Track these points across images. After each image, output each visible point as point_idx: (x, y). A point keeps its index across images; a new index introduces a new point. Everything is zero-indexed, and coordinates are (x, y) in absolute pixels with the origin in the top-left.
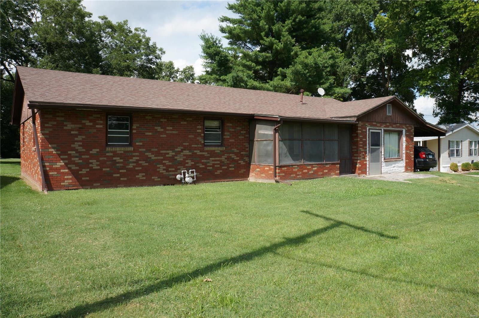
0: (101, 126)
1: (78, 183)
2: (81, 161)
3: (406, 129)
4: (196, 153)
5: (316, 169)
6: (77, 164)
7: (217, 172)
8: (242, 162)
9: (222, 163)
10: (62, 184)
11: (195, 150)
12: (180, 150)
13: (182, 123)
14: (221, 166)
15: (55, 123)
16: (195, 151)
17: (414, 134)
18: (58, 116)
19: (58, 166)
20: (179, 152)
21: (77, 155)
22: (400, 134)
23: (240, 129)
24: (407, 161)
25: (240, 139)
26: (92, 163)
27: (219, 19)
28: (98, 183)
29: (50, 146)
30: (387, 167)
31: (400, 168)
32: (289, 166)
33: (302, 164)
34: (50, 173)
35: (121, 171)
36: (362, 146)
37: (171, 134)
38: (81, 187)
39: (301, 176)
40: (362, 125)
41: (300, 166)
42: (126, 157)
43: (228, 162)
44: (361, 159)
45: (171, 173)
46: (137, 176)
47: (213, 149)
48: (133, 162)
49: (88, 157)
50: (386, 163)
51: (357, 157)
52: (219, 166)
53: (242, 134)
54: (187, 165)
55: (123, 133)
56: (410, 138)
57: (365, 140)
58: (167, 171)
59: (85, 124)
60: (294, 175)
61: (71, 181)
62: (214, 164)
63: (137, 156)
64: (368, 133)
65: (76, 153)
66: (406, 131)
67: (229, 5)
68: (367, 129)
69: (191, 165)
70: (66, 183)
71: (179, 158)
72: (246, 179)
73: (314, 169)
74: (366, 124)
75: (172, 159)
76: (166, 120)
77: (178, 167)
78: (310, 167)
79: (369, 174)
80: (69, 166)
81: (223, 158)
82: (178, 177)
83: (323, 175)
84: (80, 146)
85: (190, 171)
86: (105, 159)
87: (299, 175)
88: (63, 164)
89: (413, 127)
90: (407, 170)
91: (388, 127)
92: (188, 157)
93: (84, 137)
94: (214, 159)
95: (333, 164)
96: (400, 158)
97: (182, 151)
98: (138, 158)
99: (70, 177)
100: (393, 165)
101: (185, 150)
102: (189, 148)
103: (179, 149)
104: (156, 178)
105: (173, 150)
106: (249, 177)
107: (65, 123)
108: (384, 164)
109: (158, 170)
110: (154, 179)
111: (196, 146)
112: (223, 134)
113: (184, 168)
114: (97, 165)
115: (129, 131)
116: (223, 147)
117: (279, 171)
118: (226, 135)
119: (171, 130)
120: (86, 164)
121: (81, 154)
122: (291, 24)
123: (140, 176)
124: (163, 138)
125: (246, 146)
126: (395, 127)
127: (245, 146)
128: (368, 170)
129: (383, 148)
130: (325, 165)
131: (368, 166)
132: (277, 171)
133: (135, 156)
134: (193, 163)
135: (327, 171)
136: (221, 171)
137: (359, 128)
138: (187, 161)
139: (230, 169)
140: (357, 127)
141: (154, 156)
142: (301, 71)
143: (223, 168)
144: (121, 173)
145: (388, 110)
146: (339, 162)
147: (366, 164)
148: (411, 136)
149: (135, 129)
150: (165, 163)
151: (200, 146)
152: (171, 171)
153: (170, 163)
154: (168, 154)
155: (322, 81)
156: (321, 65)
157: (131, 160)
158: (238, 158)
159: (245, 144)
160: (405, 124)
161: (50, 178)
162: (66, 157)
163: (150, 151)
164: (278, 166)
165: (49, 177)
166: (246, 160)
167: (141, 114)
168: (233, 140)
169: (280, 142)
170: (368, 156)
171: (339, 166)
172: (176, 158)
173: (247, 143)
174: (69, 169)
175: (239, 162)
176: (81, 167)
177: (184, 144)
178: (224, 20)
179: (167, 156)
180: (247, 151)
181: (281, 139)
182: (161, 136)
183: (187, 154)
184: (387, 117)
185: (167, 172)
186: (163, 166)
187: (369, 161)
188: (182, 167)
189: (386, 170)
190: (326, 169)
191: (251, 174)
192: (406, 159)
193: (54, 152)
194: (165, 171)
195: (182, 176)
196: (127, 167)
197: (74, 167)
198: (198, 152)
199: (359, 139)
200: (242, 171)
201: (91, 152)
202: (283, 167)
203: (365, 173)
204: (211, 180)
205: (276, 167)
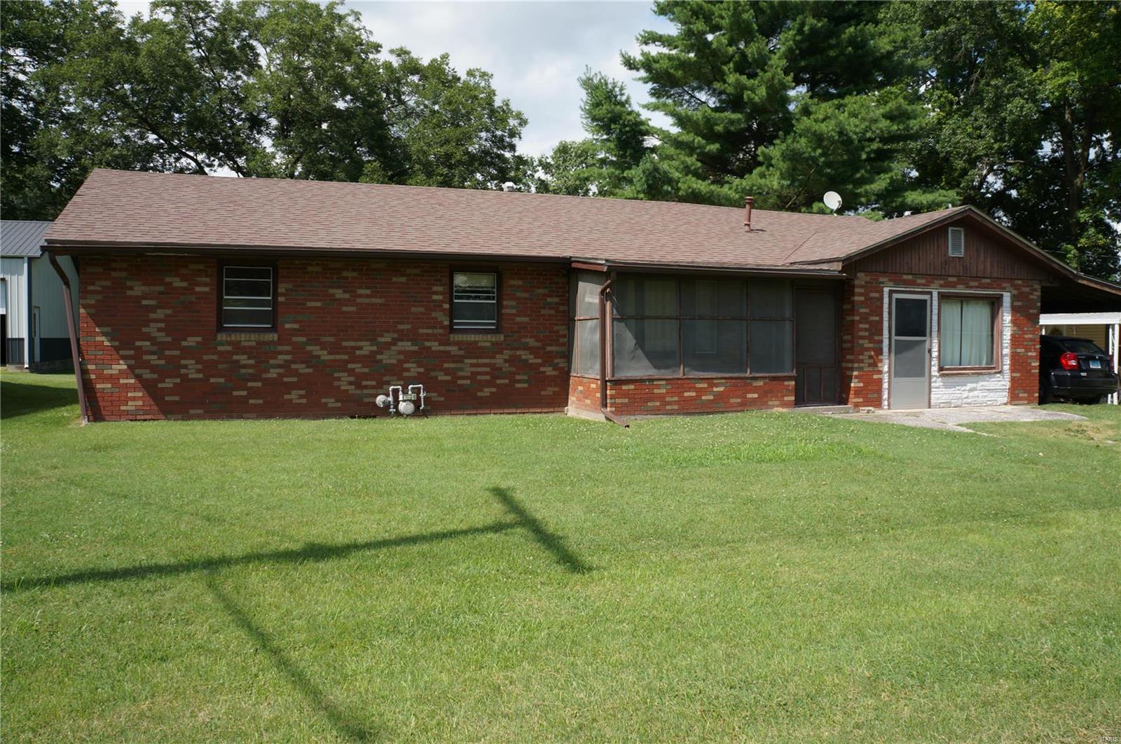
0: (207, 289)
1: (155, 408)
2: (163, 362)
3: (1015, 292)
4: (429, 348)
5: (721, 389)
6: (153, 369)
7: (482, 391)
8: (549, 371)
9: (495, 372)
10: (123, 408)
11: (428, 340)
12: (389, 340)
13: (394, 279)
14: (494, 378)
15: (108, 283)
16: (427, 344)
17: (1039, 304)
18: (115, 270)
19: (114, 372)
20: (388, 346)
21: (154, 348)
22: (994, 304)
23: (546, 291)
24: (1014, 375)
25: (544, 315)
26: (186, 367)
27: (638, 39)
28: (199, 409)
29: (97, 330)
30: (951, 391)
31: (992, 394)
32: (641, 381)
33: (681, 376)
34: (98, 386)
35: (250, 384)
36: (867, 334)
37: (368, 304)
38: (162, 416)
39: (676, 407)
40: (866, 282)
41: (676, 381)
42: (261, 354)
43: (510, 369)
44: (862, 368)
45: (365, 391)
46: (286, 397)
47: (472, 338)
48: (279, 366)
49: (177, 353)
50: (946, 379)
51: (852, 361)
52: (488, 377)
53: (550, 303)
54: (406, 374)
55: (258, 303)
56: (1026, 317)
57: (877, 318)
58: (358, 386)
59: (171, 283)
60: (658, 404)
61: (140, 403)
62: (474, 374)
63: (287, 353)
64: (886, 300)
65: (152, 344)
66: (1014, 298)
67: (658, 5)
68: (882, 292)
69: (416, 374)
70: (131, 406)
71: (388, 358)
72: (559, 409)
73: (715, 389)
74: (881, 279)
75: (370, 360)
76: (355, 274)
77: (385, 379)
78: (706, 386)
79: (889, 405)
80: (138, 371)
81: (499, 360)
82: (380, 400)
83: (745, 406)
84: (159, 330)
85: (410, 387)
86: (215, 357)
87: (670, 403)
88: (125, 367)
89: (1037, 286)
90: (1014, 398)
91: (954, 287)
92: (408, 356)
93: (169, 312)
94: (474, 361)
95: (774, 379)
96: (994, 368)
97: (394, 342)
98: (289, 357)
99: (140, 394)
100: (970, 386)
101: (402, 340)
102: (413, 337)
103: (386, 338)
104: (331, 402)
105: (373, 341)
106: (567, 405)
107: (129, 283)
108: (937, 382)
109: (336, 383)
110: (326, 404)
111: (429, 331)
112: (499, 304)
113: (398, 380)
114: (198, 371)
115: (270, 298)
116: (498, 335)
117: (614, 392)
118: (507, 307)
119: (367, 296)
120: (174, 368)
121: (162, 347)
122: (794, 40)
123: (294, 396)
124: (348, 313)
125: (561, 333)
126: (977, 287)
127: (558, 331)
128: (885, 396)
129: (935, 341)
130: (749, 381)
131: (885, 386)
132: (608, 392)
133: (281, 353)
134: (422, 370)
135: (756, 396)
136: (494, 390)
137: (857, 290)
138: (406, 365)
139: (518, 385)
140: (853, 286)
141: (326, 352)
142: (804, 153)
143: (499, 381)
144: (251, 388)
145: (953, 245)
146: (794, 373)
147: (880, 381)
148: (1031, 311)
149: (283, 295)
150: (353, 370)
151: (441, 331)
152: (366, 387)
153: (366, 370)
154: (360, 348)
155: (858, 175)
156: (855, 137)
157: (272, 362)
158: (539, 361)
159: (556, 328)
160: (1011, 280)
161: (98, 395)
162: (132, 352)
163: (315, 341)
164: (609, 381)
165: (96, 393)
166: (561, 365)
167: (297, 262)
168: (526, 319)
169: (615, 323)
170: (887, 361)
171: (793, 383)
172: (379, 357)
173: (562, 325)
174: (138, 377)
175: (542, 369)
176: (163, 374)
177: (400, 327)
178: (649, 39)
179: (358, 352)
180: (563, 344)
181: (619, 317)
182: (345, 309)
183: (407, 349)
184: (948, 261)
185: (356, 388)
186: (349, 376)
187: (889, 371)
188: (395, 378)
189: (944, 398)
190: (755, 390)
191: (572, 399)
192: (1013, 370)
193: (107, 343)
194: (353, 387)
195: (391, 399)
196: (264, 376)
197: (147, 375)
198: (435, 346)
199: (857, 318)
200: (550, 391)
201: (184, 343)
202: (625, 384)
203: (877, 403)
204: (468, 409)
205: (604, 382)
